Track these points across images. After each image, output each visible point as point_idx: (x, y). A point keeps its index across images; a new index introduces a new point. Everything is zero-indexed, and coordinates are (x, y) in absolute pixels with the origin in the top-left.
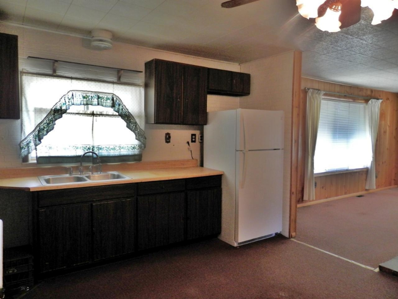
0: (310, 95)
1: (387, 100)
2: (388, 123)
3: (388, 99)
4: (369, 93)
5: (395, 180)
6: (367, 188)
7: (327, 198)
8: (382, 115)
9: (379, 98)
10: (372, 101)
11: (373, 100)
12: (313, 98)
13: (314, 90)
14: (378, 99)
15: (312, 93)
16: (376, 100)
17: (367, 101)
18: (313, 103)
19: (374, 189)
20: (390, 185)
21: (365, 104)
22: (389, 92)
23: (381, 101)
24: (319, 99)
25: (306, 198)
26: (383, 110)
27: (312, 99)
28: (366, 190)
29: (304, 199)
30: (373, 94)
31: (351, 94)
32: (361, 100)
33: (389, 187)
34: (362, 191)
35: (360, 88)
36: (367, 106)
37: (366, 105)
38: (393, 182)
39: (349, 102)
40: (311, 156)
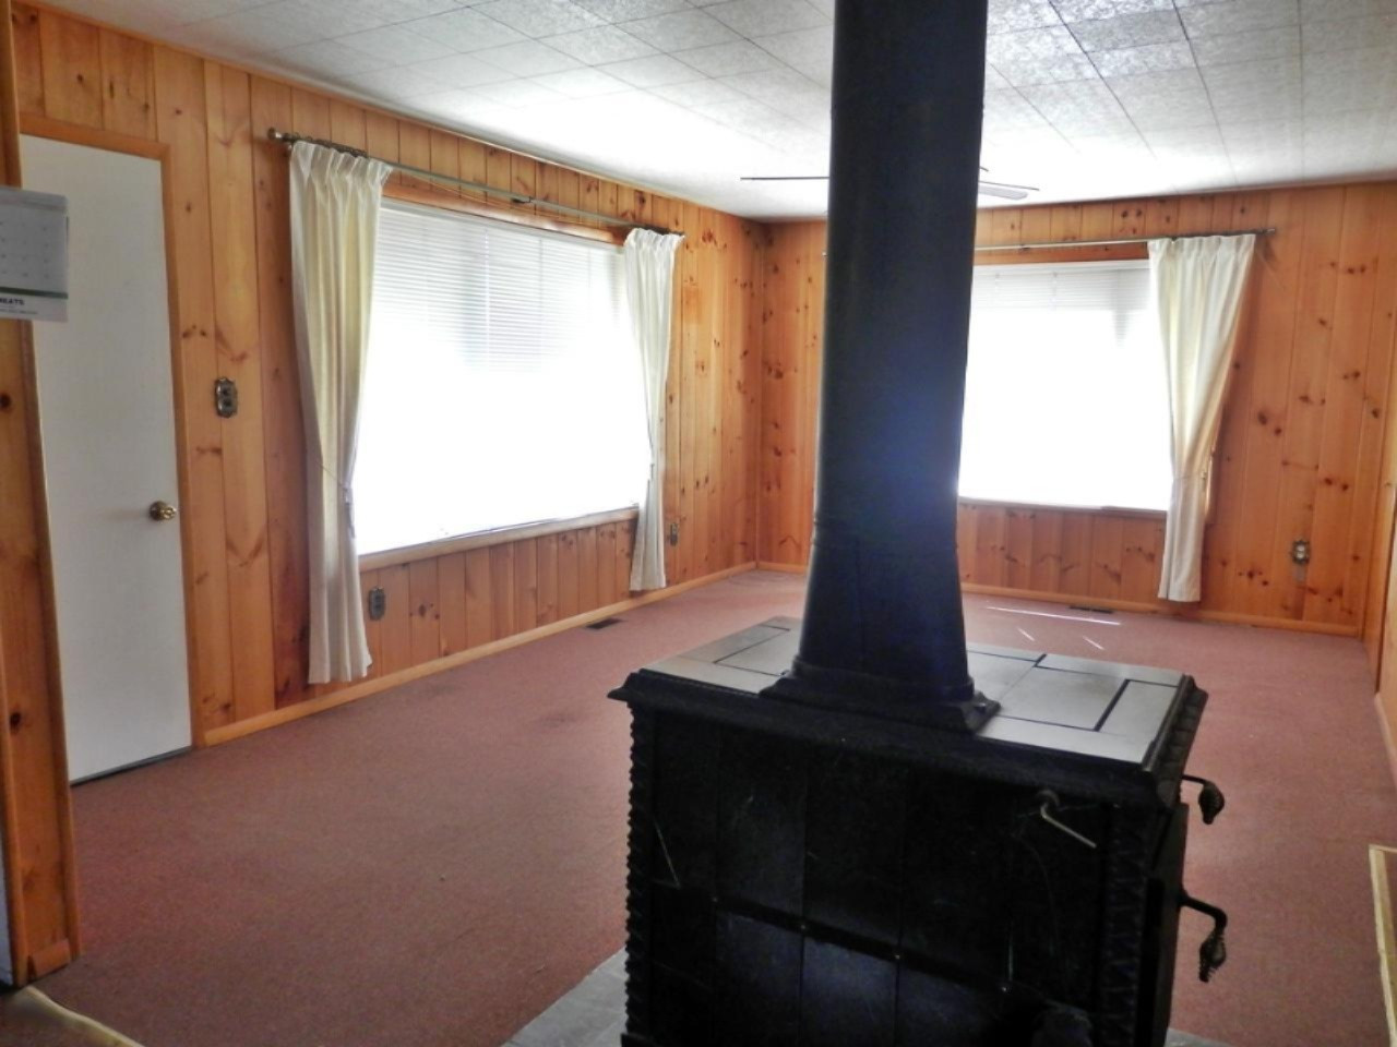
0: (306, 170)
1: (704, 239)
2: (715, 334)
3: (709, 237)
4: (628, 203)
5: (744, 544)
6: (636, 585)
7: (446, 654)
8: (686, 299)
9: (673, 228)
10: (640, 236)
11: (644, 233)
12: (324, 189)
13: (322, 148)
14: (663, 231)
15: (318, 165)
16: (655, 234)
17: (619, 235)
18: (329, 213)
19: (661, 589)
20: (729, 563)
21: (613, 247)
22: (714, 212)
23: (674, 240)
24: (362, 201)
25: (320, 672)
26: (691, 279)
27: (319, 194)
28: (633, 595)
29: (313, 678)
30: (647, 213)
31: (546, 199)
32: (594, 227)
33: (726, 572)
34: (615, 601)
35: (585, 177)
36: (621, 256)
37: (619, 252)
38: (739, 550)
39: (542, 232)
40: (335, 474)
